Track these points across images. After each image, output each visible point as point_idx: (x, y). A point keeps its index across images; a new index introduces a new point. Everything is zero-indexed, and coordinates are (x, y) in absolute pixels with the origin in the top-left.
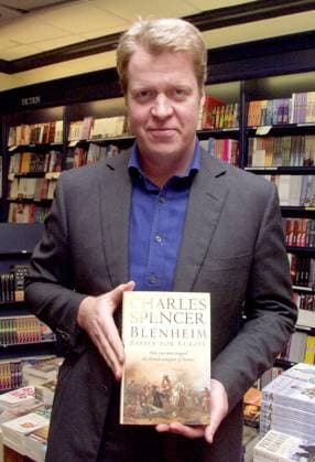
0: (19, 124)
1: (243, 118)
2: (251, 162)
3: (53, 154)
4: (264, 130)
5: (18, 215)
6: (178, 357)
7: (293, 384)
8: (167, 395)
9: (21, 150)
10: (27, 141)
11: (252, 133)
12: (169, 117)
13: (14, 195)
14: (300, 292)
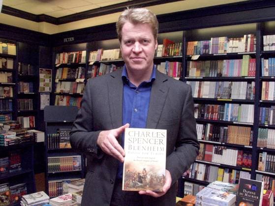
0: (62, 52)
1: (184, 50)
2: (188, 74)
3: (80, 68)
4: (196, 57)
5: (60, 102)
6: (150, 160)
7: (212, 192)
8: (145, 178)
9: (63, 66)
10: (66, 61)
11: (189, 59)
12: (140, 52)
13: (58, 90)
14: (215, 145)
